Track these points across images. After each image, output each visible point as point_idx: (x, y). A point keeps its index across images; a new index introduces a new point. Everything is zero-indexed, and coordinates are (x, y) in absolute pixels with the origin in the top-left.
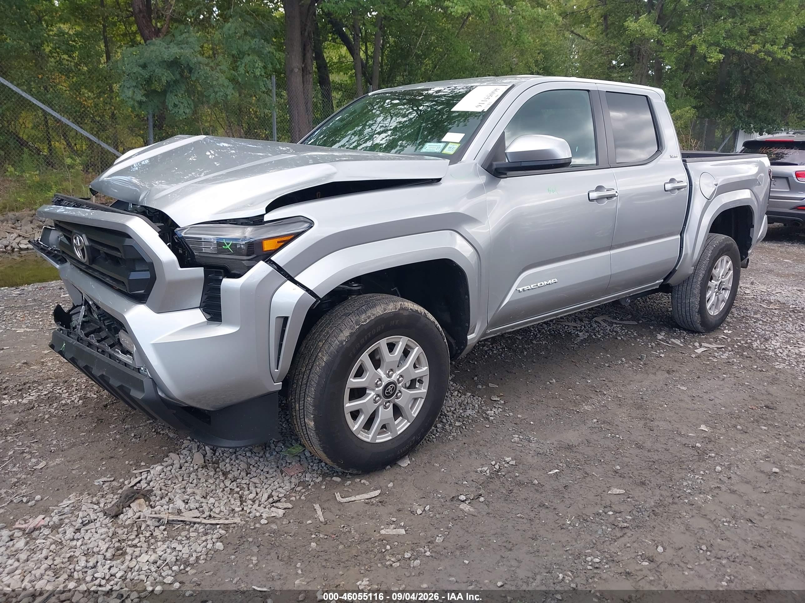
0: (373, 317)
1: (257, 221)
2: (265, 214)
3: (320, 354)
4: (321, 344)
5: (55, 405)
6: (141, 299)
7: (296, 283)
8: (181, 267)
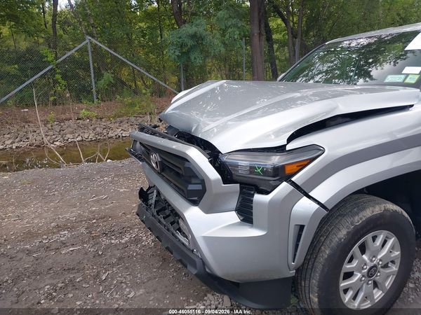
0: (364, 219)
1: (281, 149)
2: (286, 145)
3: (323, 247)
4: (322, 239)
5: (139, 245)
6: (195, 203)
7: (310, 197)
8: (224, 184)
